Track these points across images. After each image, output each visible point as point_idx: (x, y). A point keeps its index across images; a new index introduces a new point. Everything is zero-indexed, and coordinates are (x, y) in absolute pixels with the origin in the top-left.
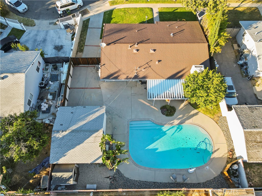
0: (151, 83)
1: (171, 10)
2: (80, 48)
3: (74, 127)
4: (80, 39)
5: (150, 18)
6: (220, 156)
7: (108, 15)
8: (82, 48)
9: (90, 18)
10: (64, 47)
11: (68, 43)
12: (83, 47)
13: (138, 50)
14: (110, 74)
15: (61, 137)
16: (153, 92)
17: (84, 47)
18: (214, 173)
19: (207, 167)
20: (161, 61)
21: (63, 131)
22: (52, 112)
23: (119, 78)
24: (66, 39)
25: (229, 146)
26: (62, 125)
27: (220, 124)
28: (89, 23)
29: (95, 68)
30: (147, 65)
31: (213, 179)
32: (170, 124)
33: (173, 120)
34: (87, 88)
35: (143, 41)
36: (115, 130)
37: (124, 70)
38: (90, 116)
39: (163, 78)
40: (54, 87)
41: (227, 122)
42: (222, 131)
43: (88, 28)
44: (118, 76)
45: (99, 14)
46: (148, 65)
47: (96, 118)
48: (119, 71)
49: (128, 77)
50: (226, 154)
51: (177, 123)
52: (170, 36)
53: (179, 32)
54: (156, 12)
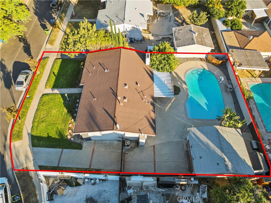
0: (158, 93)
1: (53, 78)
7: (41, 142)
8: (94, 171)
10: (89, 196)
14: (149, 125)
17: (93, 169)
19: (215, 73)
20: (136, 82)
21: (225, 161)
25: (198, 60)
27: (182, 61)
28: (48, 166)
29: (127, 152)
31: (222, 71)
32: (187, 90)
37: (147, 113)
39: (153, 84)
42: (187, 62)
43: (58, 167)
44: (152, 119)
45: (34, 153)
46: (141, 92)
48: (146, 117)
49: (153, 110)
50: (204, 62)
52: (107, 72)
53: (102, 66)
54: (51, 91)
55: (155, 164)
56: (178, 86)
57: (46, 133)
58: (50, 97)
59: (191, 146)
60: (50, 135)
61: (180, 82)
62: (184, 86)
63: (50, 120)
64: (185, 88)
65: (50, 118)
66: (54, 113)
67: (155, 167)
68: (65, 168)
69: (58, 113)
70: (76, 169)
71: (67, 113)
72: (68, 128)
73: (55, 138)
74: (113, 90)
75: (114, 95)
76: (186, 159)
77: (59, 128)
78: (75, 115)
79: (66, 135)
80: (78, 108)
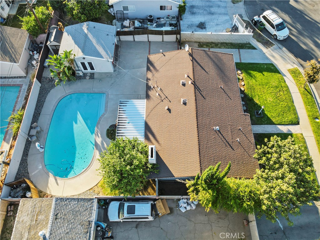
0: (141, 105)
2: (204, 44)
4: (219, 43)
5: (274, 120)
6: (49, 185)
7: (267, 67)
8: (204, 46)
9: (256, 49)
10: (204, 30)
12: (206, 47)
13: (184, 85)
16: (129, 106)
19: (41, 167)
20: (170, 112)
21: (87, 28)
23: (149, 71)
27: (89, 194)
28: (248, 49)
30: (163, 97)
31: (27, 171)
32: (97, 133)
33: (101, 137)
35: (200, 90)
37: (157, 75)
38: (101, 47)
43: (239, 49)
45: (267, 58)
46: (163, 98)
48: (157, 71)
49: (149, 81)
50: (50, 192)
51: (97, 141)
52: (216, 126)
53: (227, 141)
54: (290, 130)
56: (108, 140)
57: (265, 75)
58: (287, 119)
60: (260, 74)
61: (104, 148)
62: (99, 140)
63: (269, 89)
64: (99, 137)
65: (270, 91)
66: (269, 97)
68: (232, 48)
70: (221, 47)
72: (245, 81)
73: (254, 71)
74: (201, 94)
77: (254, 81)
79: (243, 74)
80: (243, 105)
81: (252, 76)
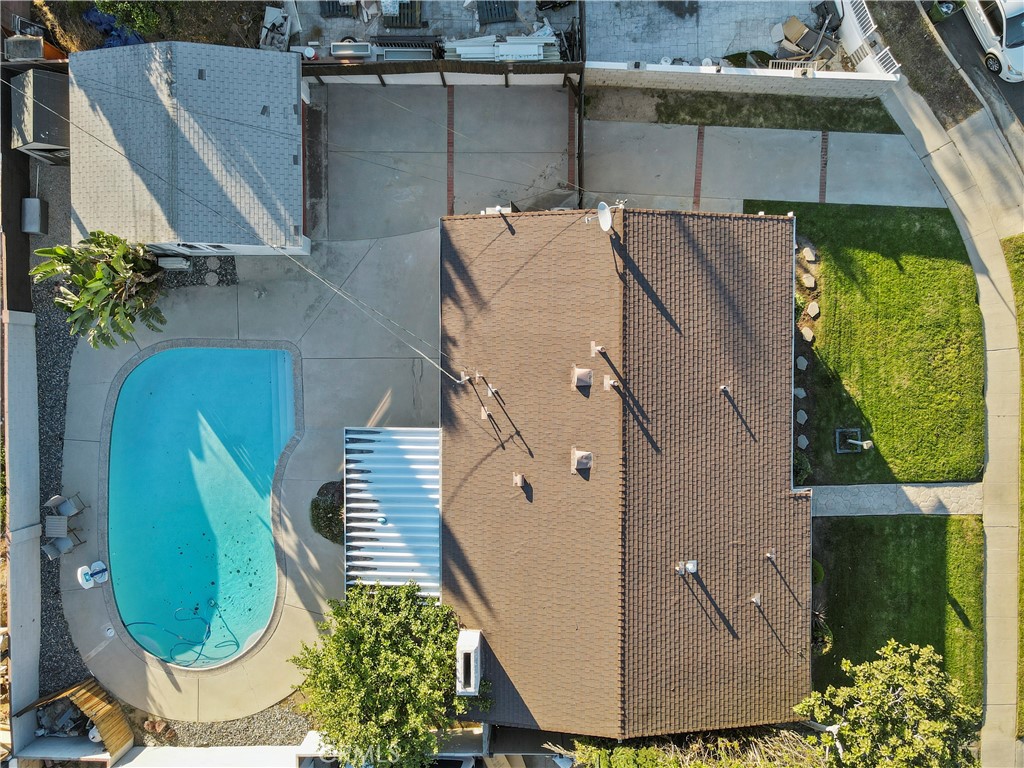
1: (957, 584)
2: (682, 105)
3: (189, 128)
4: (747, 95)
5: (896, 467)
6: (152, 690)
7: (922, 231)
8: (682, 115)
9: (900, 132)
10: (690, 22)
11: (717, 38)
12: (688, 118)
13: (584, 389)
14: (467, 261)
15: (153, 80)
16: (381, 452)
17: (690, 123)
18: (93, 653)
19: (111, 633)
20: (530, 498)
21: (170, 84)
22: (329, 26)
23: (449, 301)
24: (740, 24)
25: (188, 727)
26: (201, 75)
27: (278, 716)
28: (865, 130)
29: (559, 191)
30: (507, 431)
31: (72, 644)
32: (280, 516)
33: (296, 529)
34: (450, 161)
35: (645, 417)
36: (256, 294)
37: (481, 323)
38: (247, 186)
39: (449, 501)
40: (450, 15)
41: (283, 743)
42: (249, 714)
43: (825, 129)
45: (936, 183)
46: (507, 437)
47: (238, 213)
48: (482, 304)
49: (451, 346)
50: (160, 712)
51: (281, 543)
52: (686, 557)
53: (718, 610)
54: (944, 502)
55: (451, 143)
56: (319, 539)
57: (908, 268)
58: (943, 460)
59: (296, 162)
60: (890, 263)
61: (308, 568)
62: (289, 542)
63: (908, 334)
64: (286, 529)
65: (910, 345)
66: (899, 372)
67: (451, 135)
68: (796, 127)
69: (881, 370)
70: (753, 121)
71: (842, 375)
72: (823, 297)
73: (867, 247)
74: (646, 432)
75: (636, 403)
76: (324, 162)
77: (859, 296)
78: (803, 363)
79: (822, 266)
80: (798, 404)
81: (853, 278)
